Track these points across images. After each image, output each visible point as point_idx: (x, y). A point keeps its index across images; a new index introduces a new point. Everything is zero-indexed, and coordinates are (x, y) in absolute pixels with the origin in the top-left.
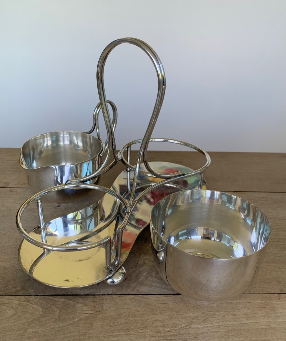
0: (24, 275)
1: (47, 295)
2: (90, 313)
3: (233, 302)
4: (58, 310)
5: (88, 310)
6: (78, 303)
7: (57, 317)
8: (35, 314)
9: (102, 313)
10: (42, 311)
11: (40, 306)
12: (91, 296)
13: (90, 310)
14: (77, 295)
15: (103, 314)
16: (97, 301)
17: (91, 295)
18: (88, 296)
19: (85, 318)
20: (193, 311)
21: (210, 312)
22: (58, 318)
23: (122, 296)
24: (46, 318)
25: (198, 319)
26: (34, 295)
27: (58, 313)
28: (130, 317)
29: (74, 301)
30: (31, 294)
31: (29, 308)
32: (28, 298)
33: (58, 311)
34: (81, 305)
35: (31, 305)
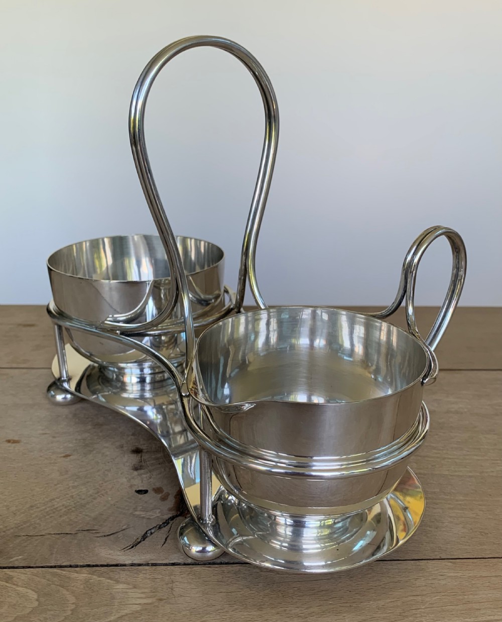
0: (6, 527)
1: (51, 567)
2: (145, 604)
3: (459, 575)
4: (74, 598)
5: (140, 595)
6: (118, 582)
7: (69, 613)
8: (21, 605)
9: (170, 603)
10: (37, 600)
11: (33, 590)
12: (147, 568)
13: (143, 595)
14: (117, 565)
15: (173, 604)
16: (161, 576)
17: (147, 565)
18: (140, 567)
19: (133, 614)
20: (373, 595)
21: (412, 598)
22: (72, 614)
23: (216, 566)
24: (44, 616)
25: (386, 613)
26: (23, 567)
27: (73, 604)
28: (233, 611)
29: (110, 578)
30: (16, 564)
31: (10, 594)
32: (8, 573)
33: (72, 599)
34: (125, 586)
35: (14, 587)
